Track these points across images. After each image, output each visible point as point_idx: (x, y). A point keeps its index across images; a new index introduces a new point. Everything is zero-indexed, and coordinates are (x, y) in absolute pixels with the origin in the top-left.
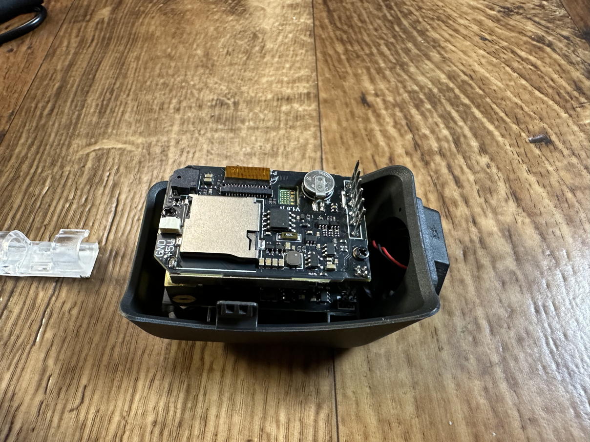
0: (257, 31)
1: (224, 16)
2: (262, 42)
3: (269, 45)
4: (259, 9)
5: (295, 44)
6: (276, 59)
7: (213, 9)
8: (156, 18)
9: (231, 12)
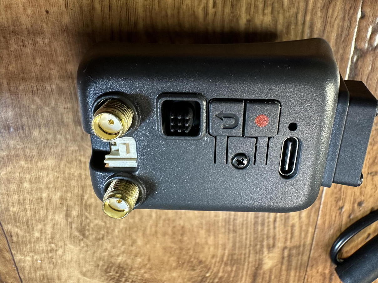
0: (82, 240)
1: (129, 262)
2: (71, 223)
3: (60, 218)
4: (89, 274)
5: (27, 221)
6: (44, 195)
7: (145, 272)
8: (210, 257)
9: (123, 268)
